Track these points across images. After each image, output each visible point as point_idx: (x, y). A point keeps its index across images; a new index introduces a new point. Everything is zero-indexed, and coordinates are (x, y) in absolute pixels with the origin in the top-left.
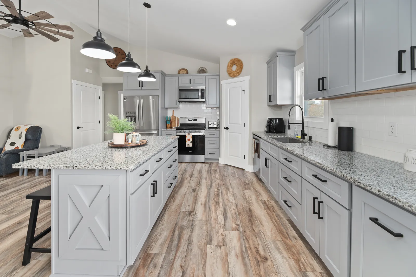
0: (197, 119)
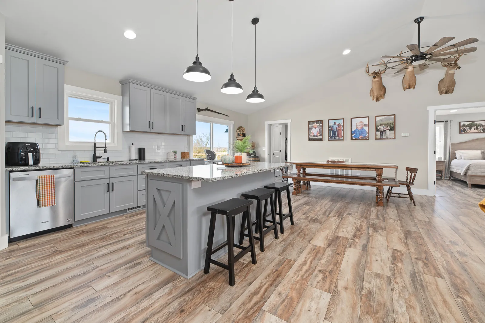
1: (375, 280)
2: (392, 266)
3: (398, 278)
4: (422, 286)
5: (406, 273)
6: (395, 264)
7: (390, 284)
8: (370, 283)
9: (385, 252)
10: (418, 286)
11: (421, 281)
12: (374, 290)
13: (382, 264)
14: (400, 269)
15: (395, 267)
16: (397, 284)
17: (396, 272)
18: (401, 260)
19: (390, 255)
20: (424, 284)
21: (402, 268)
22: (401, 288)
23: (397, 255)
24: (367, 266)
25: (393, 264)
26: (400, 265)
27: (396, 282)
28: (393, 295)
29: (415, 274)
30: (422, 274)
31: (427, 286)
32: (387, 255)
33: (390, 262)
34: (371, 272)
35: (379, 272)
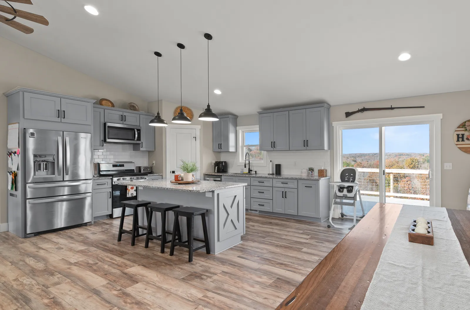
0: (124, 165)
1: (56, 281)
2: (52, 296)
3: (40, 292)
4: (16, 299)
5: (35, 298)
6: (51, 298)
7: (43, 286)
8: (58, 278)
9: (72, 302)
10: (20, 297)
11: (18, 302)
12: (51, 277)
13: (62, 292)
14: (43, 298)
15: (48, 297)
16: (38, 289)
17: (45, 294)
18: (49, 306)
19: (64, 303)
20: (14, 301)
21: (42, 299)
22: (33, 288)
23: (57, 308)
24: (72, 283)
25: (53, 298)
26: (46, 301)
27: (40, 288)
28: (36, 282)
29: (26, 303)
30: (19, 307)
31: (12, 301)
32: (66, 301)
33: (57, 297)
34: (65, 282)
35: (59, 286)
